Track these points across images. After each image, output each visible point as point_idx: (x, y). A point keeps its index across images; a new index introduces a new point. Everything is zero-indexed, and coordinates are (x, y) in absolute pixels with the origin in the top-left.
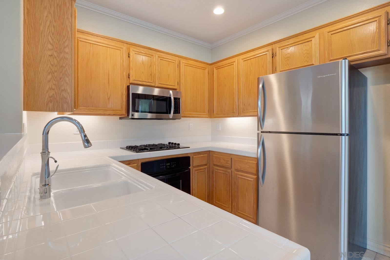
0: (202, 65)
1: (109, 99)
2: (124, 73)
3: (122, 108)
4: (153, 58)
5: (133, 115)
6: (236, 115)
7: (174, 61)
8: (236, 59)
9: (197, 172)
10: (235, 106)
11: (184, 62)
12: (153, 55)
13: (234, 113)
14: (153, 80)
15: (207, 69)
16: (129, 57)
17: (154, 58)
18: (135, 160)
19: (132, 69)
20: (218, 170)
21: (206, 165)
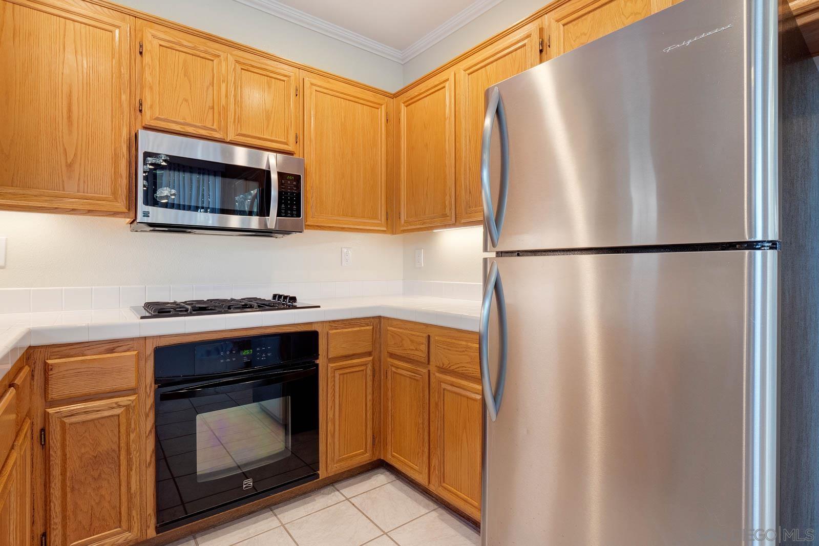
0: (369, 96)
1: (70, 166)
2: (124, 97)
3: (114, 193)
4: (220, 62)
5: (146, 214)
6: (451, 223)
7: (285, 79)
8: (449, 74)
9: (340, 375)
10: (447, 197)
11: (314, 81)
12: (219, 56)
13: (445, 216)
14: (219, 122)
15: (383, 107)
16: (141, 53)
17: (224, 64)
18: (133, 339)
19: (151, 88)
20: (398, 368)
21: (369, 354)
